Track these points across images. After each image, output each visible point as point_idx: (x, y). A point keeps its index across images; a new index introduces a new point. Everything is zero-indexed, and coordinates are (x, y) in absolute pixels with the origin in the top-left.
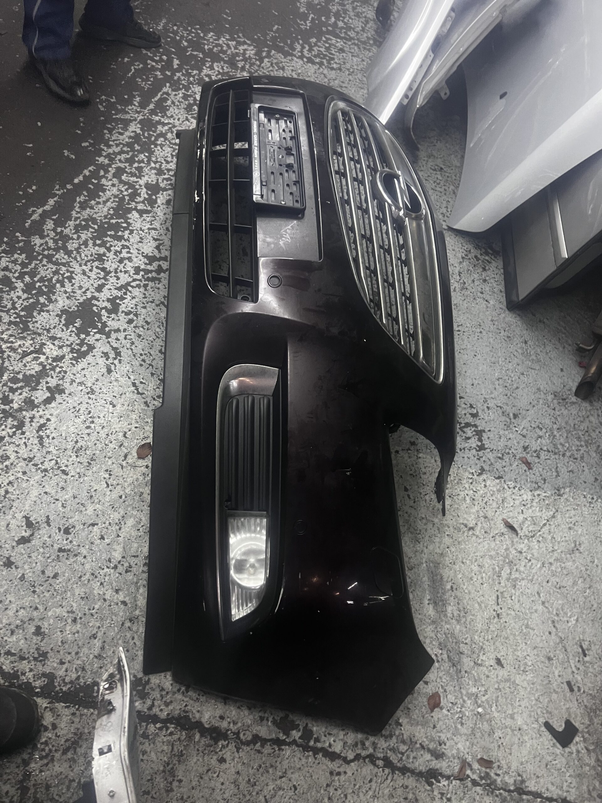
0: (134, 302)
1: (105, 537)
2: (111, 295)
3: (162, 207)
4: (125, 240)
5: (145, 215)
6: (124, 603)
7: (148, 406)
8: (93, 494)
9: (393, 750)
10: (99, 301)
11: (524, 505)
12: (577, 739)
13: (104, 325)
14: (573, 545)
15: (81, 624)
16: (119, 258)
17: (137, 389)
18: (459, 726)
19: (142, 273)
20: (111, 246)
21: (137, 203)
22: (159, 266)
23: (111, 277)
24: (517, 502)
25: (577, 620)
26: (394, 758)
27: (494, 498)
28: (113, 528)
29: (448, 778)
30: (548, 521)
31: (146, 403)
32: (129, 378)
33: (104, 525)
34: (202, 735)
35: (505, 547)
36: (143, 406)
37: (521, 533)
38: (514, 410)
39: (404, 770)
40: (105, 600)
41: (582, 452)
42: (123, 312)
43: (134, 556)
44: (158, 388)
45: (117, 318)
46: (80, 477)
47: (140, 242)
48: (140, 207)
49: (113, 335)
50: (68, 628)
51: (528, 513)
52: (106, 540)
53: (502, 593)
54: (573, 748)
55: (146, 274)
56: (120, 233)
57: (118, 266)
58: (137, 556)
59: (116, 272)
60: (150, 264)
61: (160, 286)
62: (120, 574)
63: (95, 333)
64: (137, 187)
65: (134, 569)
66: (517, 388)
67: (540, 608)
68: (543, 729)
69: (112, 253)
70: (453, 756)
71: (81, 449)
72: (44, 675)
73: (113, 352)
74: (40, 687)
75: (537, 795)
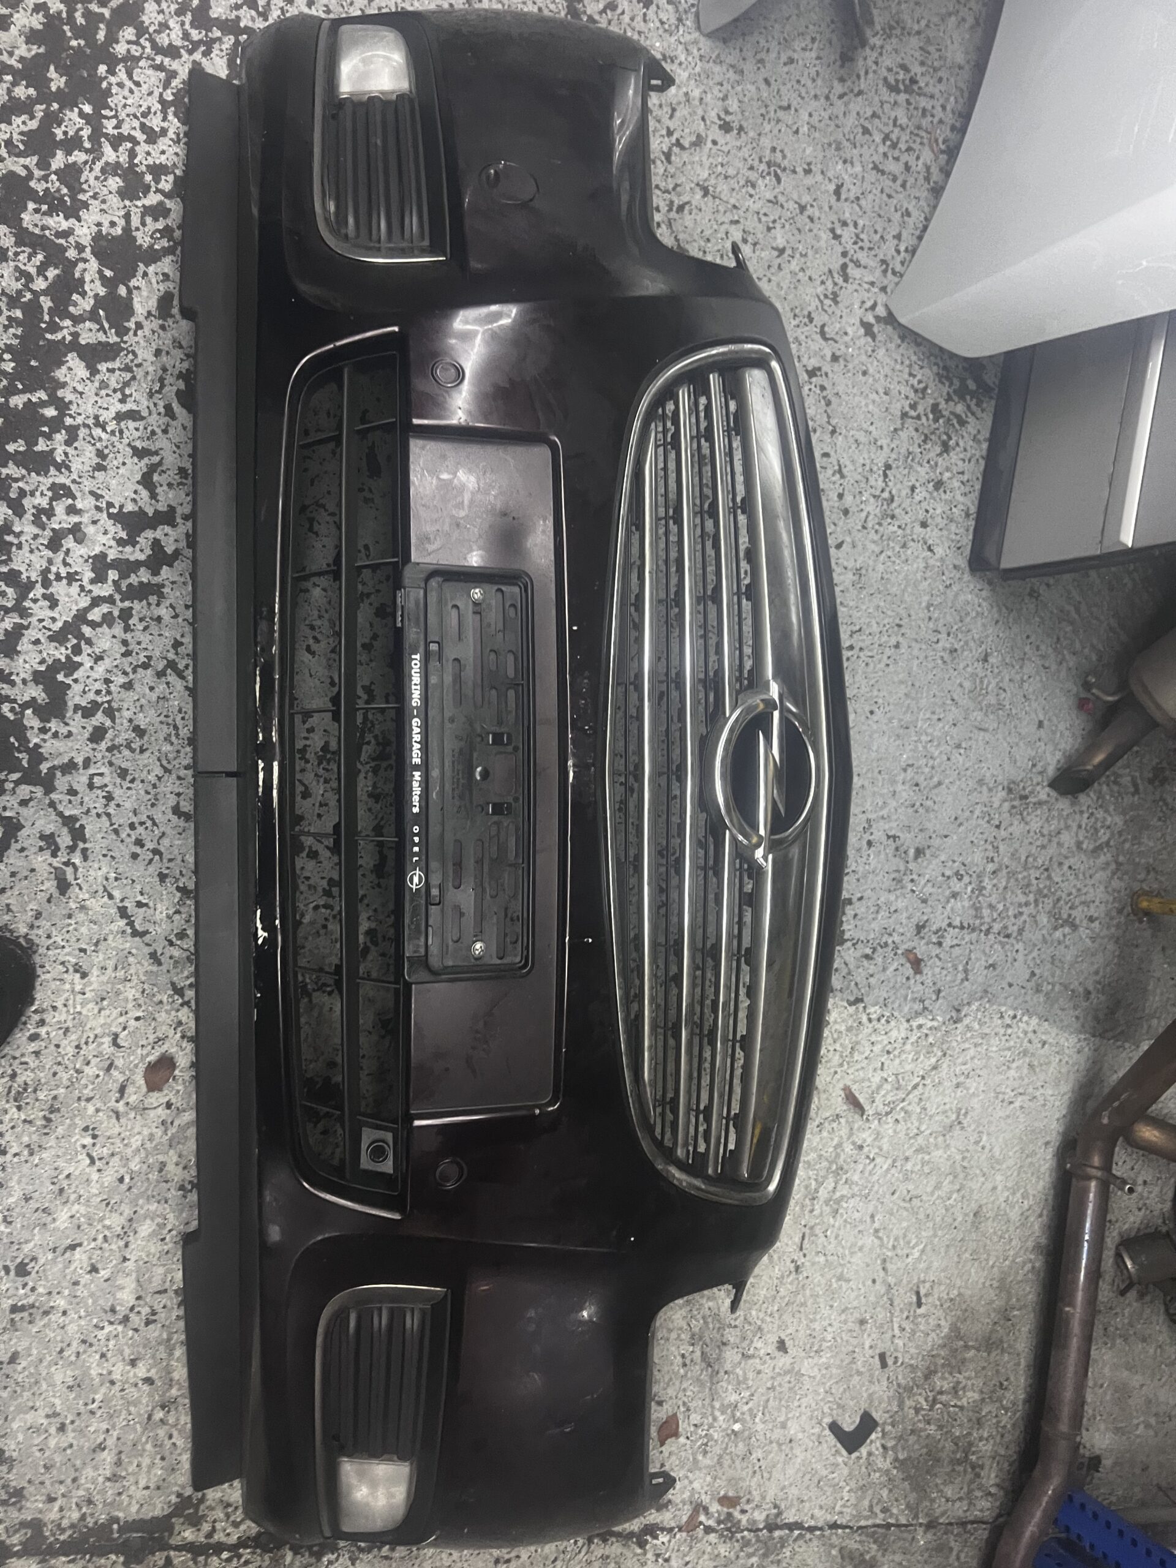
0: (100, 670)
1: (99, 1266)
2: (42, 662)
3: (148, 326)
4: (58, 467)
5: (103, 367)
6: (149, 1381)
7: (160, 964)
8: (65, 1184)
10: (13, 684)
11: (888, 1052)
12: (874, 1436)
13: (36, 756)
14: (954, 1117)
15: (74, 1431)
16: (48, 533)
17: (131, 924)
18: (700, 1457)
19: (113, 575)
20: (22, 493)
21: (77, 320)
22: (156, 544)
23: (35, 601)
24: (877, 1048)
25: (923, 1251)
27: (838, 1047)
28: (114, 1247)
29: (670, 1530)
30: (923, 1078)
31: (153, 956)
32: (111, 897)
33: (93, 1245)
34: (296, 1553)
35: (835, 1142)
36: (148, 965)
37: (870, 1110)
38: (921, 840)
40: (112, 1383)
41: (1024, 917)
42: (77, 708)
43: (159, 1292)
44: (178, 912)
45: (64, 730)
46: (31, 1154)
47: (100, 468)
48: (89, 334)
49: (62, 782)
50: (52, 1443)
51: (893, 1066)
52: (102, 1273)
53: (812, 1228)
54: (864, 1451)
55: (124, 576)
56: (41, 446)
57: (50, 562)
58: (165, 1291)
59: (46, 584)
60: (131, 541)
61: (164, 612)
62: (136, 1330)
63: (17, 783)
64: (72, 254)
65: (162, 1316)
66: (940, 784)
67: (869, 1240)
68: (827, 1432)
69: (29, 516)
70: (684, 1503)
71: (25, 1090)
72: (23, 1524)
73: (65, 830)
74: (21, 1543)
75: (798, 1525)
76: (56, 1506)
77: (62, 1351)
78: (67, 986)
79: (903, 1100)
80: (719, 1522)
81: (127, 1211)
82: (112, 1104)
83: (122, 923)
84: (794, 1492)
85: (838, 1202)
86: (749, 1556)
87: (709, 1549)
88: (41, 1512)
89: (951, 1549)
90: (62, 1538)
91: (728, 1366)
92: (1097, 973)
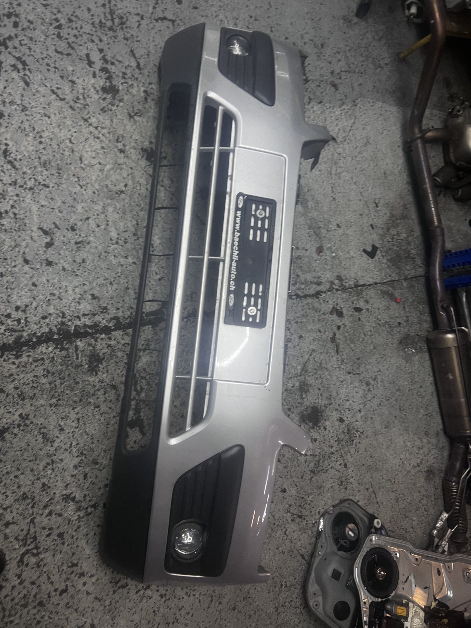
1: (100, 224)
6: (134, 263)
9: (298, 289)
11: (337, 119)
12: (378, 252)
14: (366, 140)
15: (116, 284)
17: (58, 96)
18: (326, 266)
26: (300, 293)
28: (102, 217)
29: (325, 292)
30: (351, 127)
32: (46, 86)
33: (94, 217)
37: (338, 141)
38: (321, 41)
39: (305, 296)
40: (122, 265)
43: (124, 232)
46: (58, 186)
49: (10, 44)
50: (110, 289)
52: (102, 227)
53: (334, 184)
54: (376, 257)
62: (122, 246)
65: (129, 240)
68: (363, 253)
70: (326, 282)
71: (46, 163)
72: (112, 319)
73: (19, 63)
74: (114, 326)
75: (364, 285)
76: (121, 311)
77: (99, 256)
78: (44, 122)
79: (348, 136)
80: (340, 287)
81: (101, 204)
82: (79, 165)
83: (54, 96)
84: (359, 274)
85: (340, 173)
86: (353, 297)
87: (339, 296)
88: (116, 313)
89: (415, 286)
90: (127, 321)
91: (324, 235)
92: (394, 84)
